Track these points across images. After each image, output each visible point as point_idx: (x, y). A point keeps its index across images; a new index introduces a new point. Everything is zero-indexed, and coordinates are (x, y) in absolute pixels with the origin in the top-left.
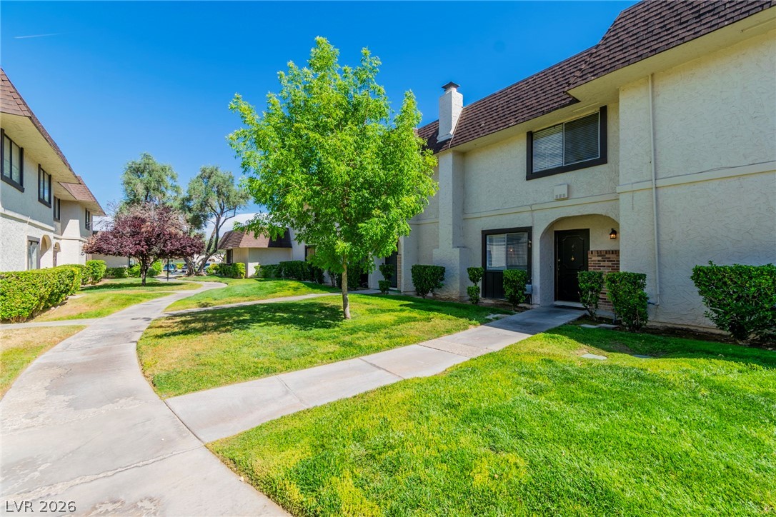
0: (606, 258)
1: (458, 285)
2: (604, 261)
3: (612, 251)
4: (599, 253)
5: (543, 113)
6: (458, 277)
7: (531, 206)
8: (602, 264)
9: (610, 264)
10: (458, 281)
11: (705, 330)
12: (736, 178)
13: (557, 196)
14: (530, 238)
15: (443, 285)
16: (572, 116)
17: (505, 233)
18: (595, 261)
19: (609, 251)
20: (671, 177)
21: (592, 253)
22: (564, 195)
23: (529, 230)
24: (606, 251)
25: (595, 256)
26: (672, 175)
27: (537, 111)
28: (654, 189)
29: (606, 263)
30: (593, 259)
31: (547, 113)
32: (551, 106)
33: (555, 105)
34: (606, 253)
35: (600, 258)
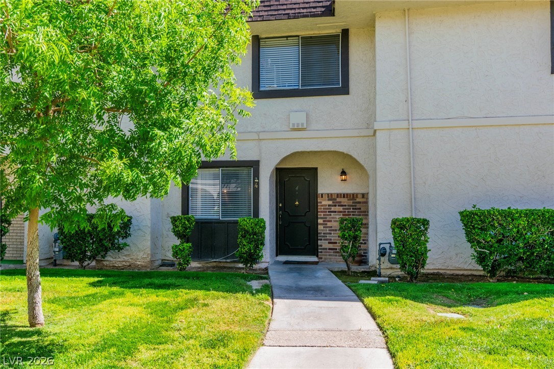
0: (337, 202)
1: (149, 243)
2: (335, 206)
3: (344, 194)
4: (330, 197)
5: (289, 17)
6: (148, 231)
7: (258, 133)
8: (333, 209)
9: (341, 209)
10: (148, 237)
11: (452, 272)
12: (474, 128)
13: (294, 124)
14: (257, 175)
15: (125, 245)
16: (312, 30)
17: (218, 167)
18: (326, 205)
19: (341, 194)
20: (424, 119)
21: (322, 197)
22: (302, 124)
23: (254, 165)
24: (338, 194)
25: (325, 200)
26: (425, 117)
27: (280, 12)
28: (411, 129)
29: (337, 208)
30: (324, 203)
31: (294, 18)
32: (297, 11)
33: (302, 11)
34: (337, 197)
35: (330, 203)
